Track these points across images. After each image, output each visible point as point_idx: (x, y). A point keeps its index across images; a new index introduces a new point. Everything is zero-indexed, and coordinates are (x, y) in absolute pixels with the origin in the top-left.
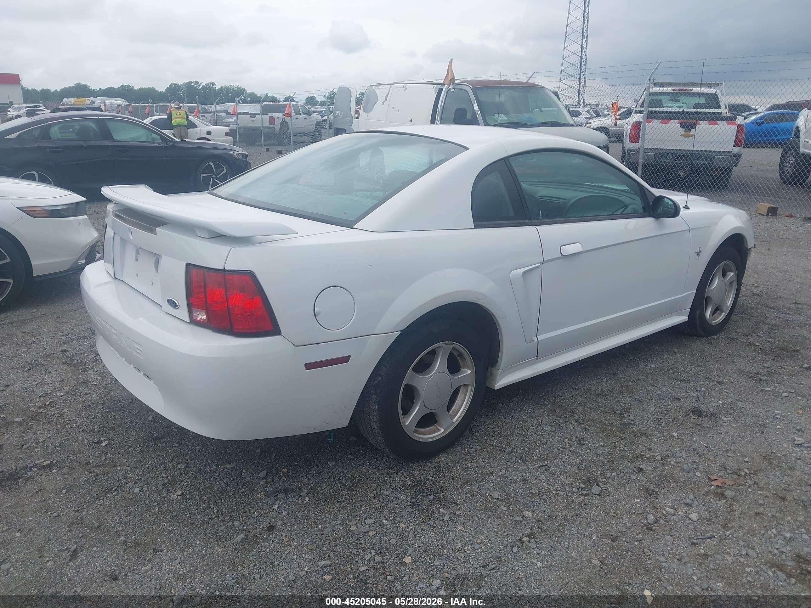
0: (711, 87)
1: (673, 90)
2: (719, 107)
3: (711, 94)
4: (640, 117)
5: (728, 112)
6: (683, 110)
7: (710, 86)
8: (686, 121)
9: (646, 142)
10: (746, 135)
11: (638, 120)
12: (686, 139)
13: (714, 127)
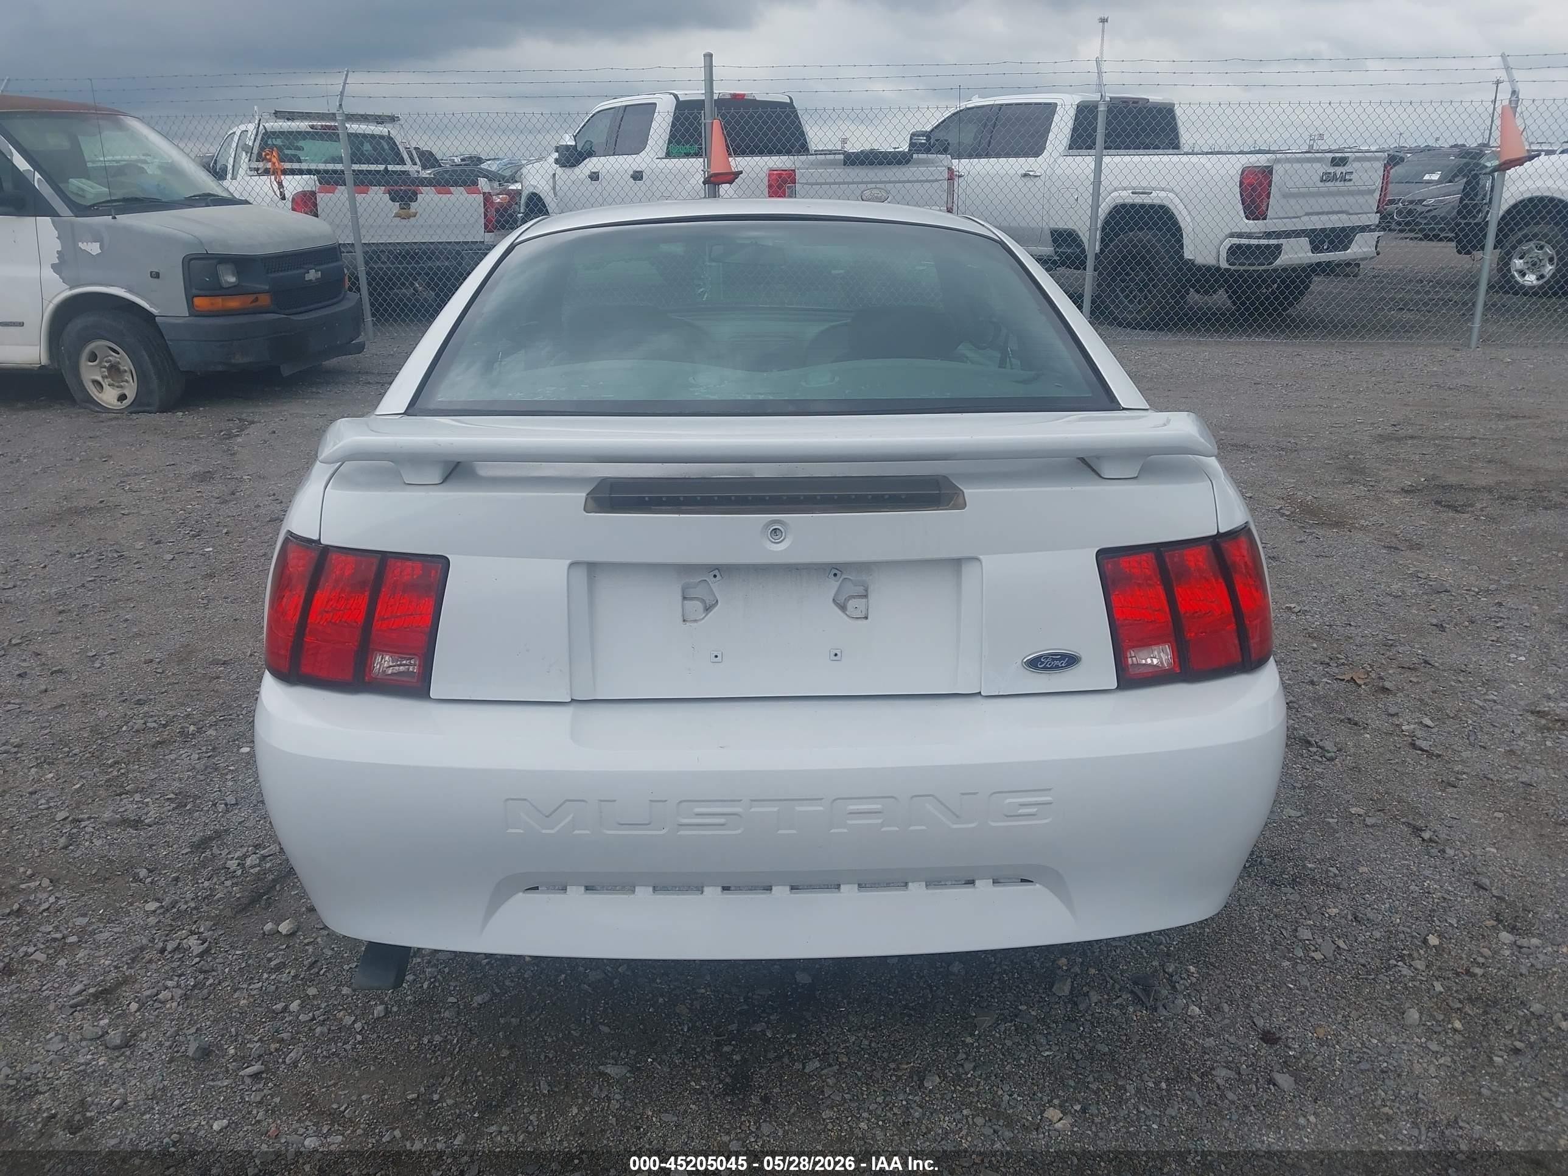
0: (382, 123)
1: (312, 127)
2: (402, 162)
3: (382, 137)
4: (303, 183)
5: (420, 169)
6: (386, 168)
7: (379, 120)
8: (396, 188)
9: (363, 232)
10: (497, 211)
11: (308, 189)
12: (404, 222)
13: (445, 197)
